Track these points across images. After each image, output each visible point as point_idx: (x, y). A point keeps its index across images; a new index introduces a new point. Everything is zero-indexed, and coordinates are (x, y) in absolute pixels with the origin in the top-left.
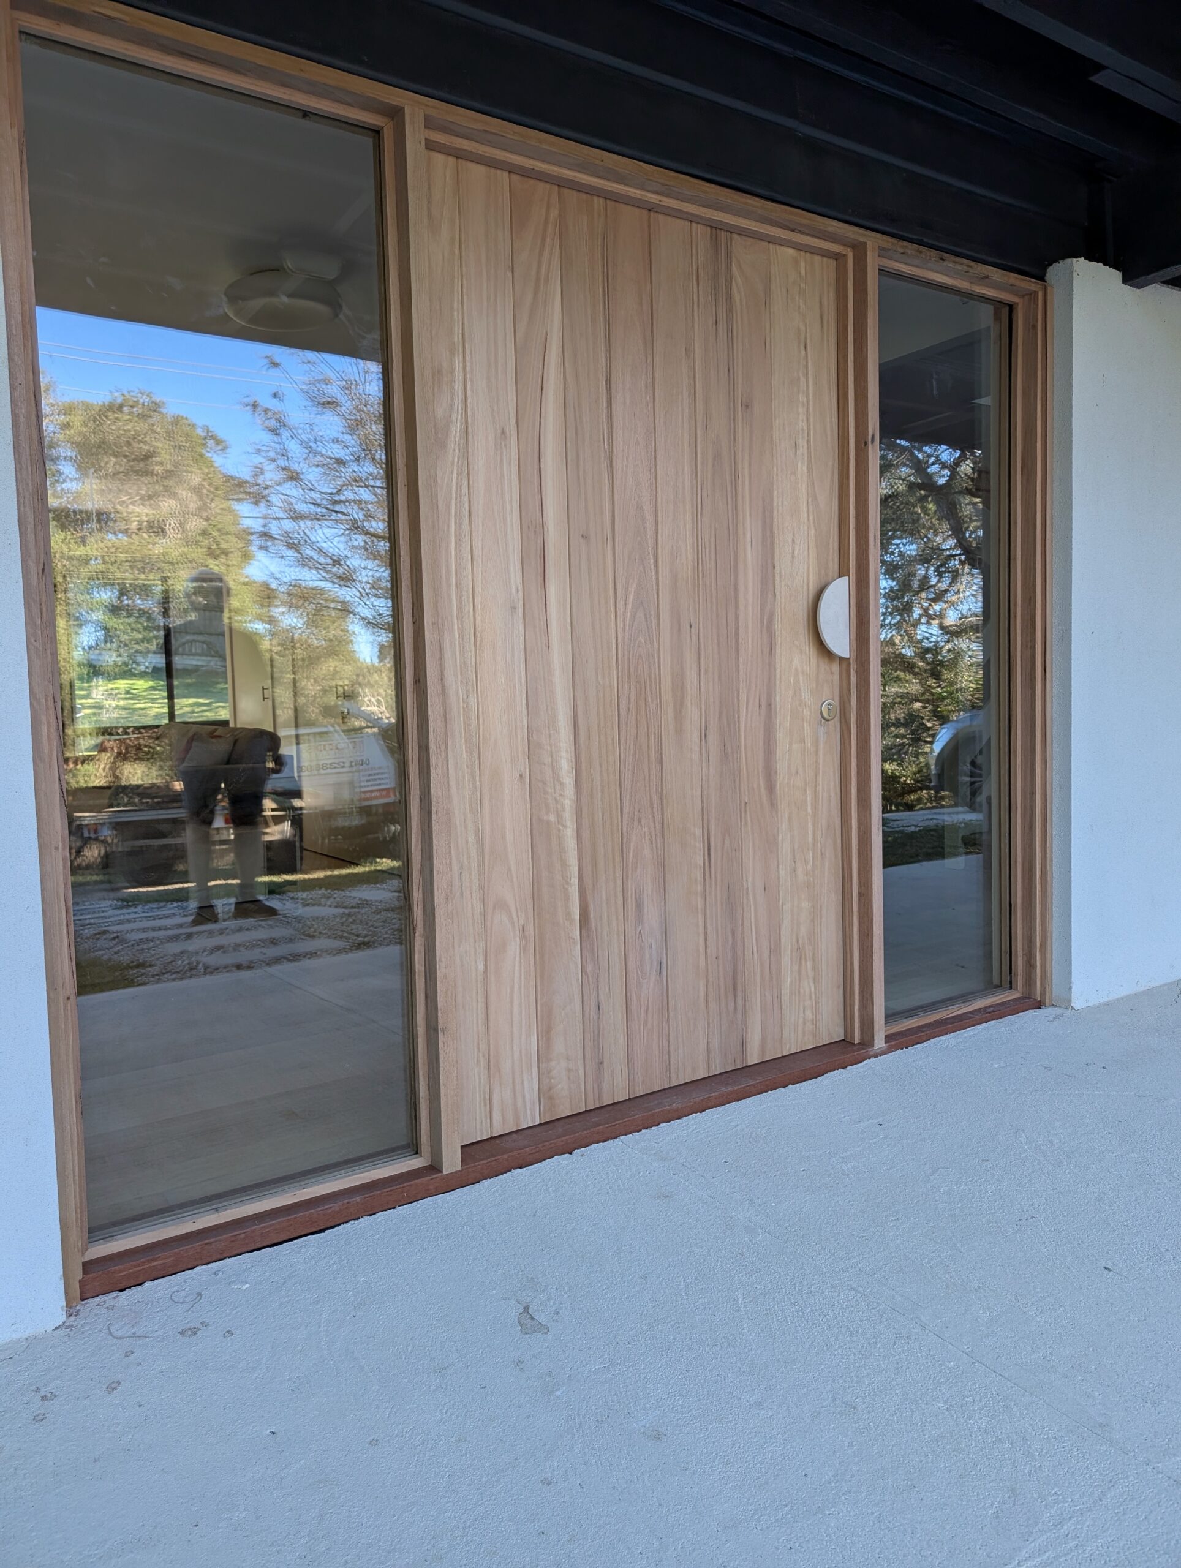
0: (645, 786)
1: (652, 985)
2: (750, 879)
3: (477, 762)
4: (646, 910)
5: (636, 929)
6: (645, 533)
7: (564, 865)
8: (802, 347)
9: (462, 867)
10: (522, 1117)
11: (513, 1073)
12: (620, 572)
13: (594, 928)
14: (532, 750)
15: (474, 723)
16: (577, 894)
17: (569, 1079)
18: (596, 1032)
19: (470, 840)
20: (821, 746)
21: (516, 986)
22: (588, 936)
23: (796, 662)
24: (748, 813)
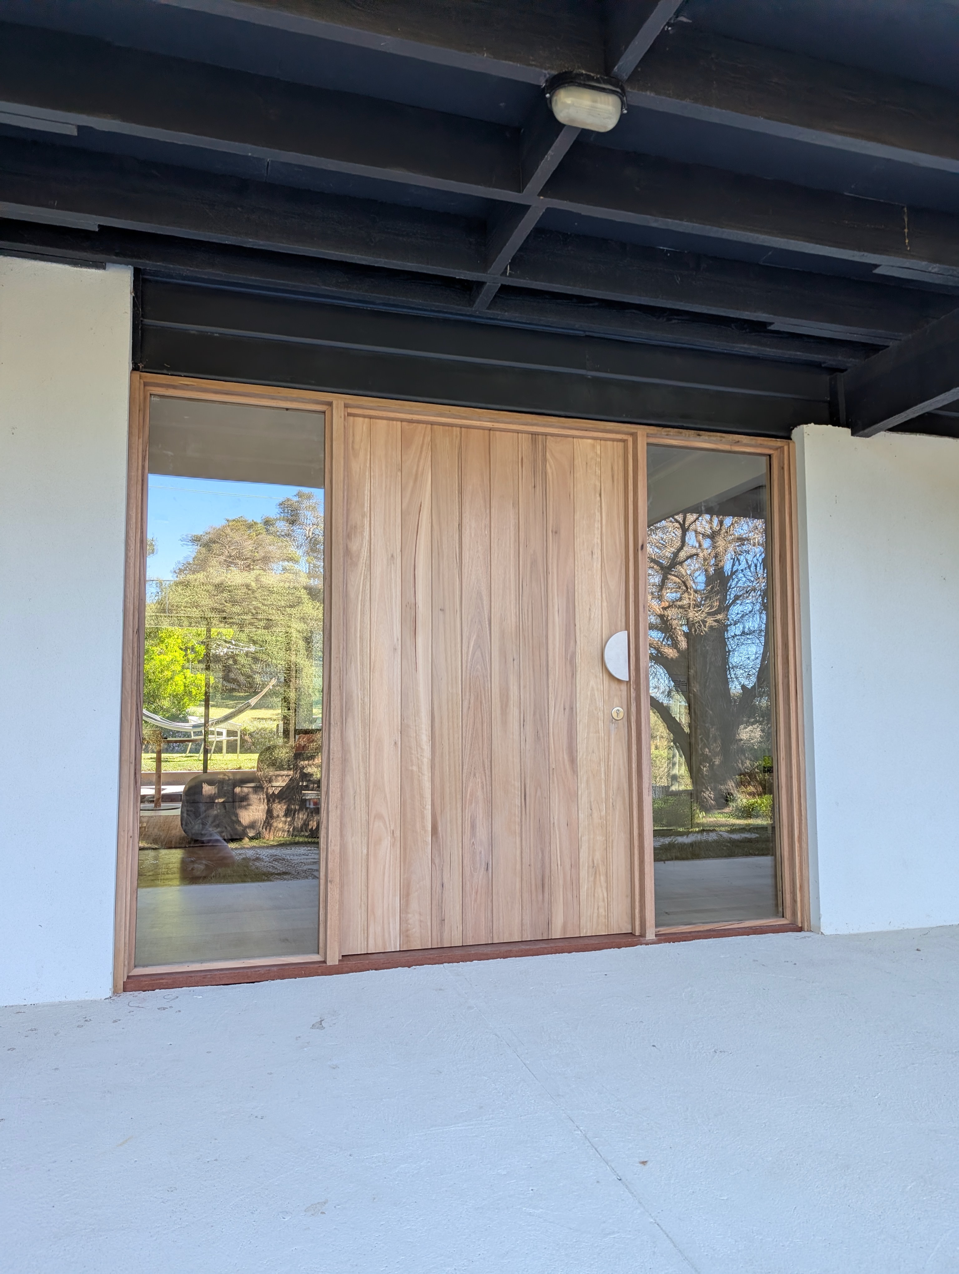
0: (479, 754)
1: (481, 877)
2: (556, 818)
3: (368, 734)
4: (478, 830)
5: (470, 840)
6: (483, 607)
7: (422, 796)
8: (598, 495)
9: (355, 792)
10: (388, 945)
11: (383, 917)
12: (465, 629)
13: (441, 837)
14: (403, 730)
15: (367, 712)
16: (430, 815)
17: (421, 926)
18: (440, 901)
19: (361, 777)
20: (613, 736)
21: (387, 866)
22: (437, 841)
23: (592, 683)
24: (555, 775)
